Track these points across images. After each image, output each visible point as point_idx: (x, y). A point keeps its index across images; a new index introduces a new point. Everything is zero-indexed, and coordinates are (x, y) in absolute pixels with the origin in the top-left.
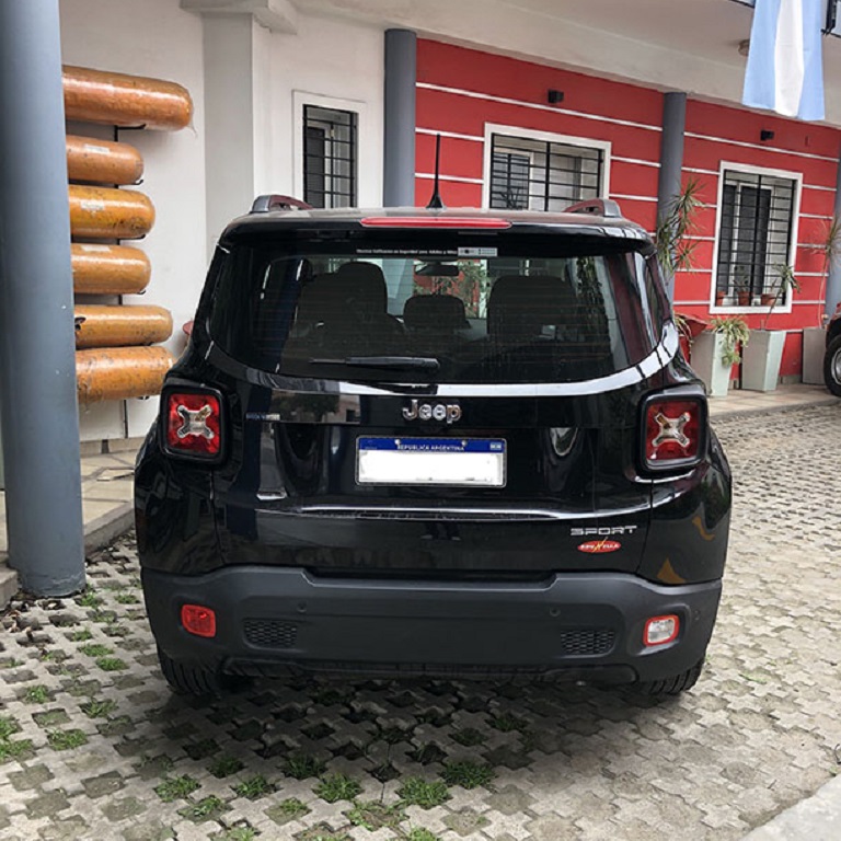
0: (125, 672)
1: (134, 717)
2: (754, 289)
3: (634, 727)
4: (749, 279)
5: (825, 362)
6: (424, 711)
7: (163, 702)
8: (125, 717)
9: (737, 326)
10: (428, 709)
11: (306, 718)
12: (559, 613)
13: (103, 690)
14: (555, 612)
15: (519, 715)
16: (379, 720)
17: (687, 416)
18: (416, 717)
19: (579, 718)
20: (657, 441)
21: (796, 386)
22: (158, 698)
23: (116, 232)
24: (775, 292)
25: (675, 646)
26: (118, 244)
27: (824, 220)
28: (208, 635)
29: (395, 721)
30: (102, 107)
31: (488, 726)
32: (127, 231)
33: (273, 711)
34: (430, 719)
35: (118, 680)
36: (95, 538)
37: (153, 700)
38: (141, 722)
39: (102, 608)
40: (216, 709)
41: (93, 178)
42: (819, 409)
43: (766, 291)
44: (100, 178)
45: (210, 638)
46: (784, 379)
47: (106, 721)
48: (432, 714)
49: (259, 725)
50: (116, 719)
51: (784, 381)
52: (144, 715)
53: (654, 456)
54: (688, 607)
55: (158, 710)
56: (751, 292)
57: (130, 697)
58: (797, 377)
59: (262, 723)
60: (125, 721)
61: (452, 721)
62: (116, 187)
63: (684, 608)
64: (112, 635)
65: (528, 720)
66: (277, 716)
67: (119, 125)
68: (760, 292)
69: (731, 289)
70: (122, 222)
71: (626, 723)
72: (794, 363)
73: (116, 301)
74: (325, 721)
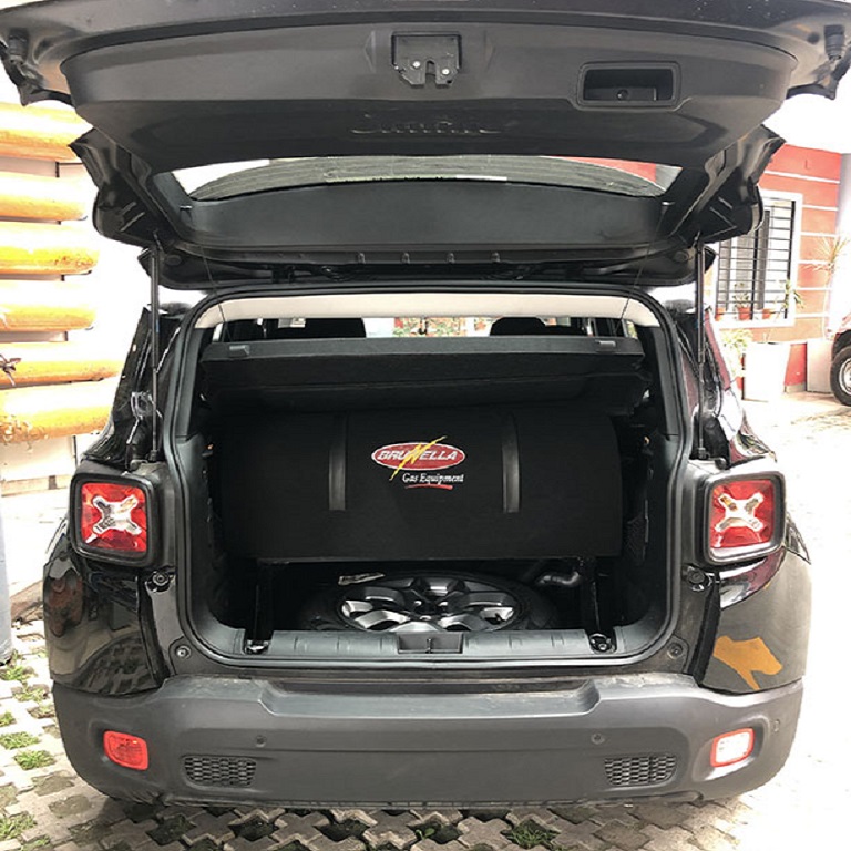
0: (51, 769)
1: (55, 838)
2: (755, 305)
3: (689, 835)
4: (750, 295)
5: (832, 373)
6: (422, 820)
7: (94, 812)
8: (43, 837)
9: (741, 341)
10: (428, 817)
11: (275, 835)
12: (602, 740)
13: (19, 797)
14: (597, 738)
15: (543, 822)
16: (367, 835)
17: (759, 497)
18: (414, 829)
19: (618, 824)
20: (721, 526)
21: (800, 394)
22: (89, 806)
23: (59, 268)
24: (777, 307)
25: (750, 764)
26: (63, 280)
27: (826, 238)
28: (139, 767)
29: (388, 836)
30: (39, 144)
31: (506, 841)
32: (71, 267)
33: (233, 823)
34: (431, 831)
35: (41, 781)
36: (30, 594)
37: (82, 810)
38: (64, 843)
39: (31, 681)
40: (160, 821)
41: (31, 215)
42: (829, 419)
43: (767, 306)
44: (39, 213)
45: (142, 771)
46: (788, 387)
47: (19, 845)
48: (434, 824)
49: (215, 845)
50: (32, 841)
51: (788, 390)
52: (67, 833)
53: (718, 545)
54: (765, 718)
55: (86, 824)
56: (752, 308)
57: (53, 807)
58: (802, 386)
59: (218, 842)
60: (42, 842)
61: (461, 833)
62: (59, 223)
63: (762, 720)
64: (41, 717)
65: (555, 828)
66: (237, 830)
67: (60, 161)
68: (761, 306)
69: (731, 306)
70: (65, 259)
71: (679, 830)
72: (798, 373)
73: (60, 337)
74: (298, 837)
